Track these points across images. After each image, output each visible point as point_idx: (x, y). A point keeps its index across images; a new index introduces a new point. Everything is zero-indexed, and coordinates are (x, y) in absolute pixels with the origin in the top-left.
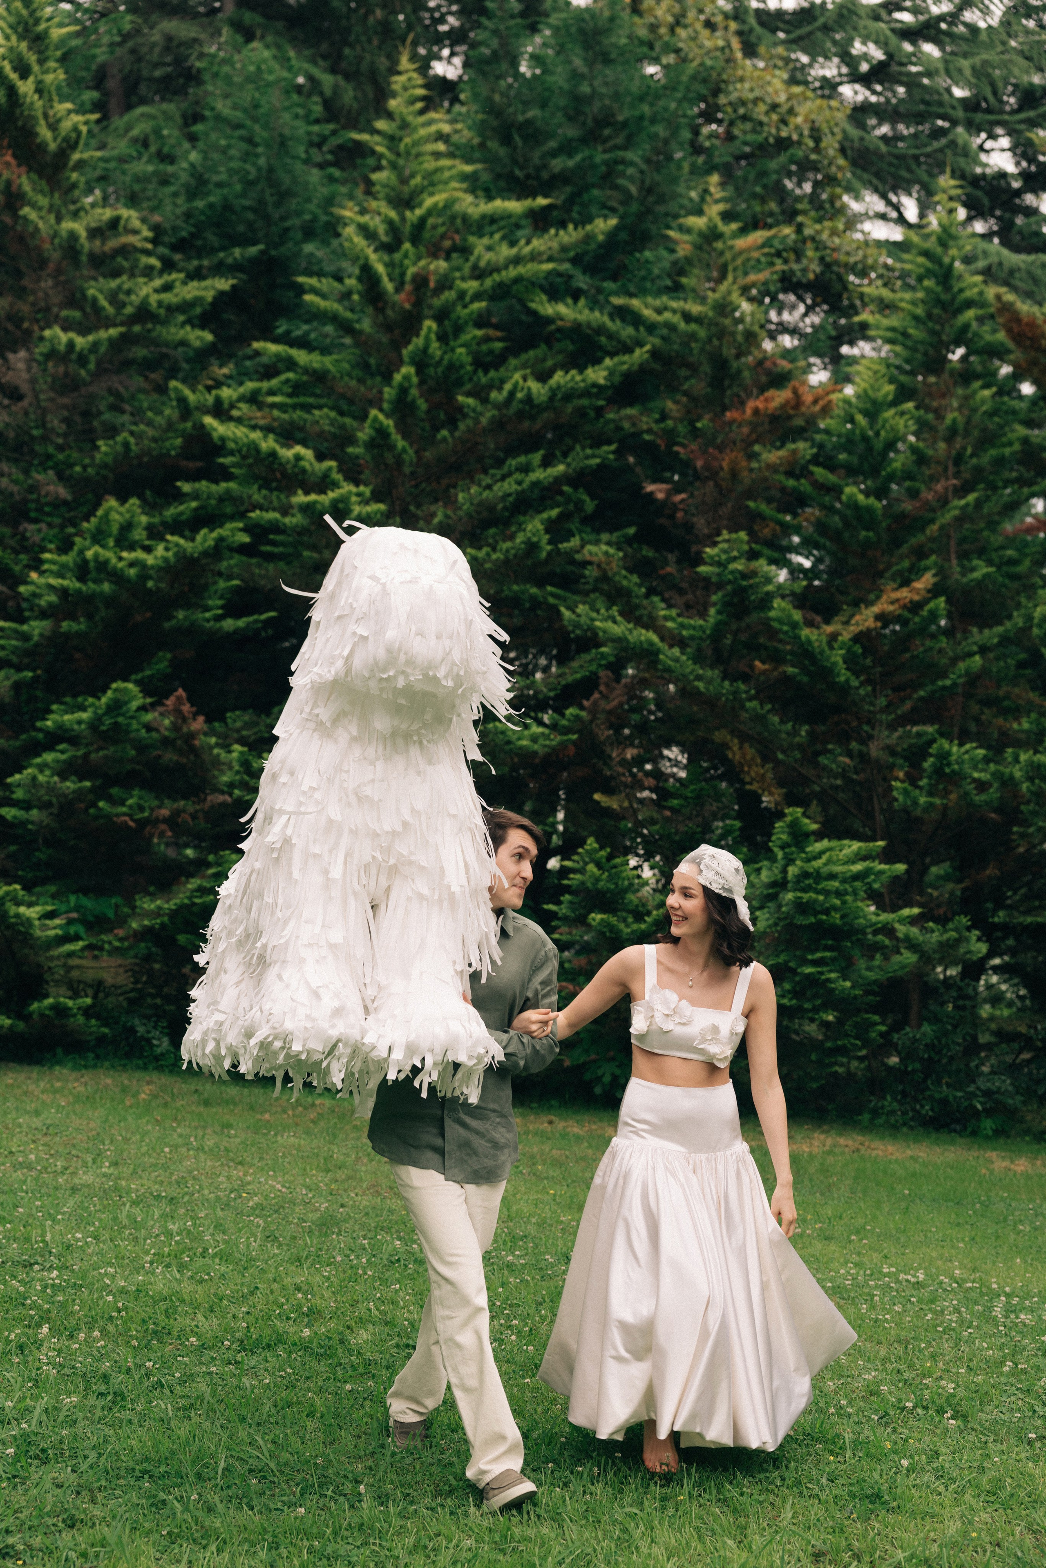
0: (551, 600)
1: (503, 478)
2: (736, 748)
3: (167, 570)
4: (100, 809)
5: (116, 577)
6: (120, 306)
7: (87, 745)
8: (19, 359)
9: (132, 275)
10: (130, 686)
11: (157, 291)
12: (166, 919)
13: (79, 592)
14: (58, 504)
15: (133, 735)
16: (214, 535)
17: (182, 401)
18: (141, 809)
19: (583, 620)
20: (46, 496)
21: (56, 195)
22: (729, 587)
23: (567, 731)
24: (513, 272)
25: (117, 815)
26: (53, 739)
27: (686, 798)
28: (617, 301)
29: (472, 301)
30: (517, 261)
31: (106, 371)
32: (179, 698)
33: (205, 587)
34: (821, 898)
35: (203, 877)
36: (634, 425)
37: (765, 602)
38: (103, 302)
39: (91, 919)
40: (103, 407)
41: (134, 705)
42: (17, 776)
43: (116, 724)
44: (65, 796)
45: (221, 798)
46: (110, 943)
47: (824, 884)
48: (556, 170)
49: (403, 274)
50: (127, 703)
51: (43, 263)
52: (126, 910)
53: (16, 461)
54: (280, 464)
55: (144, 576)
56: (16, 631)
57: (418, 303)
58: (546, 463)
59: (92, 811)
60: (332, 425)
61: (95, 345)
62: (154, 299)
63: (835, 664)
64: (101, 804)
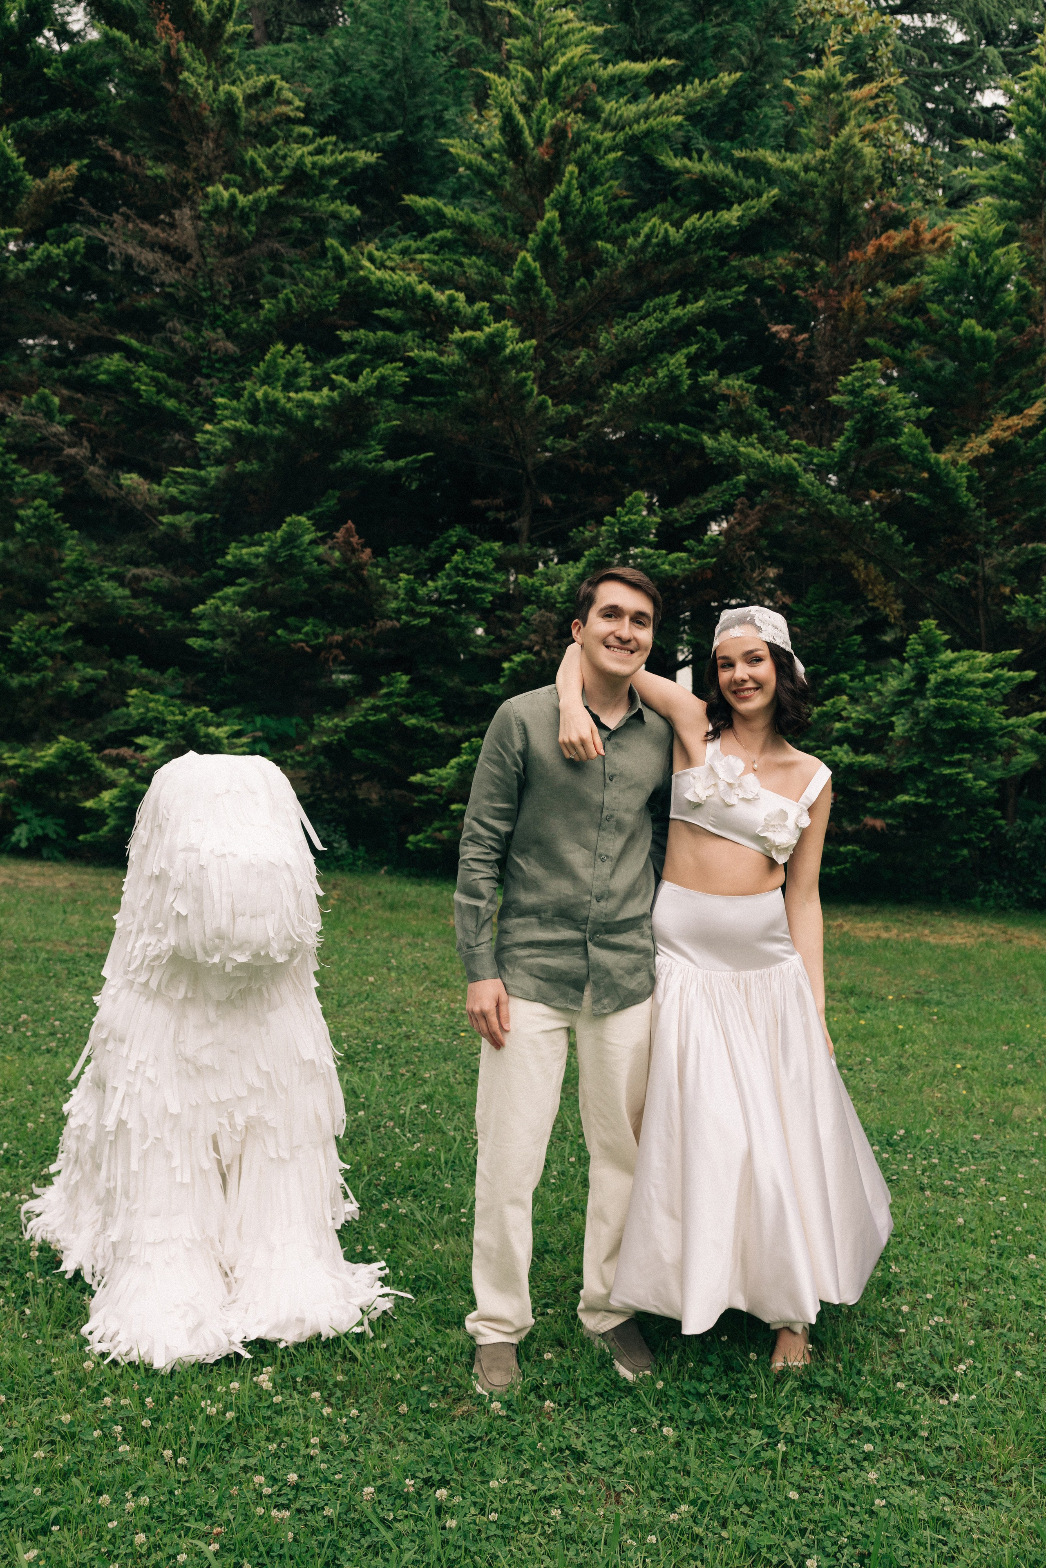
0: (685, 436)
1: (642, 318)
2: (861, 568)
3: (332, 408)
4: (279, 637)
5: (286, 418)
6: (277, 169)
7: (265, 577)
8: (184, 215)
9: (287, 142)
10: (303, 519)
11: (311, 154)
12: (343, 735)
13: (251, 433)
14: (228, 360)
15: (306, 568)
16: (376, 374)
17: (338, 259)
18: (317, 636)
19: (727, 448)
20: (216, 353)
21: (213, 64)
22: (858, 416)
23: (702, 555)
24: (643, 126)
25: (295, 642)
26: (233, 575)
27: (809, 616)
28: (738, 154)
29: (606, 153)
30: (646, 115)
31: (266, 236)
32: (348, 530)
33: (369, 426)
34: (965, 703)
35: (375, 696)
36: (757, 271)
37: (894, 429)
38: (261, 165)
39: (275, 737)
40: (264, 268)
41: (307, 538)
42: (201, 607)
43: (291, 555)
44: (247, 625)
45: (390, 624)
46: (292, 758)
47: (966, 691)
48: (671, 44)
49: (541, 131)
50: (301, 536)
51: (204, 130)
52: (305, 728)
53: (187, 322)
54: (435, 307)
55: (310, 418)
56: (195, 476)
57: (557, 156)
58: (682, 302)
59: (271, 638)
60: (480, 274)
61: (256, 202)
62: (308, 160)
63: (958, 486)
64: (279, 632)
